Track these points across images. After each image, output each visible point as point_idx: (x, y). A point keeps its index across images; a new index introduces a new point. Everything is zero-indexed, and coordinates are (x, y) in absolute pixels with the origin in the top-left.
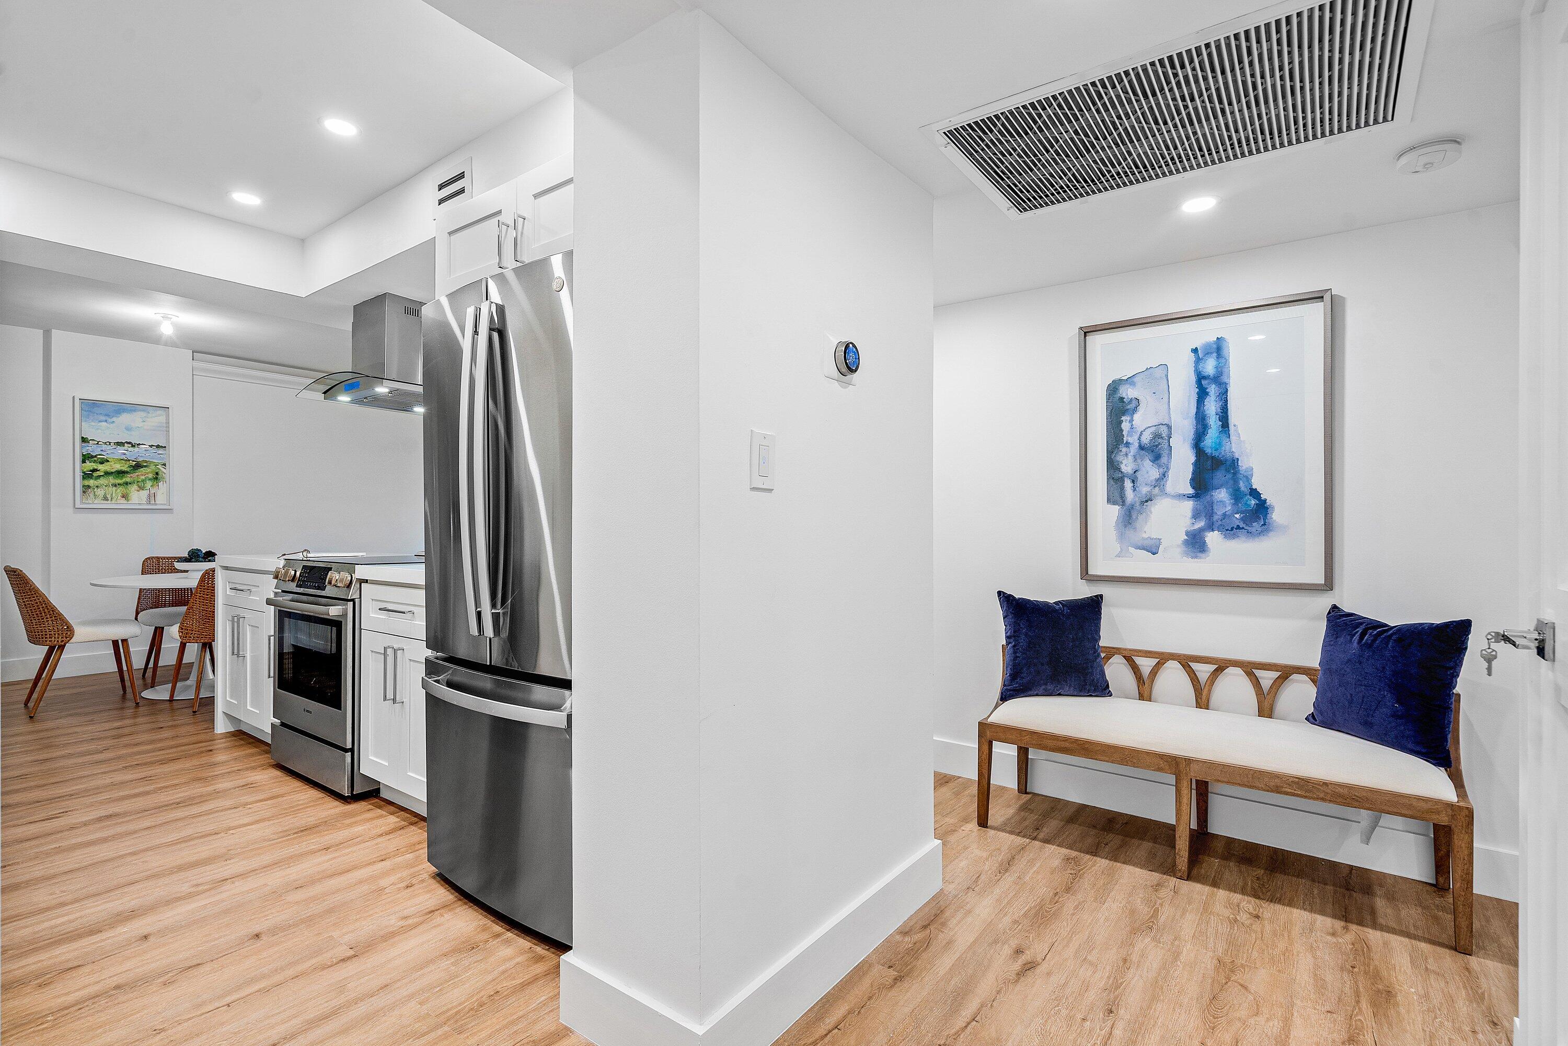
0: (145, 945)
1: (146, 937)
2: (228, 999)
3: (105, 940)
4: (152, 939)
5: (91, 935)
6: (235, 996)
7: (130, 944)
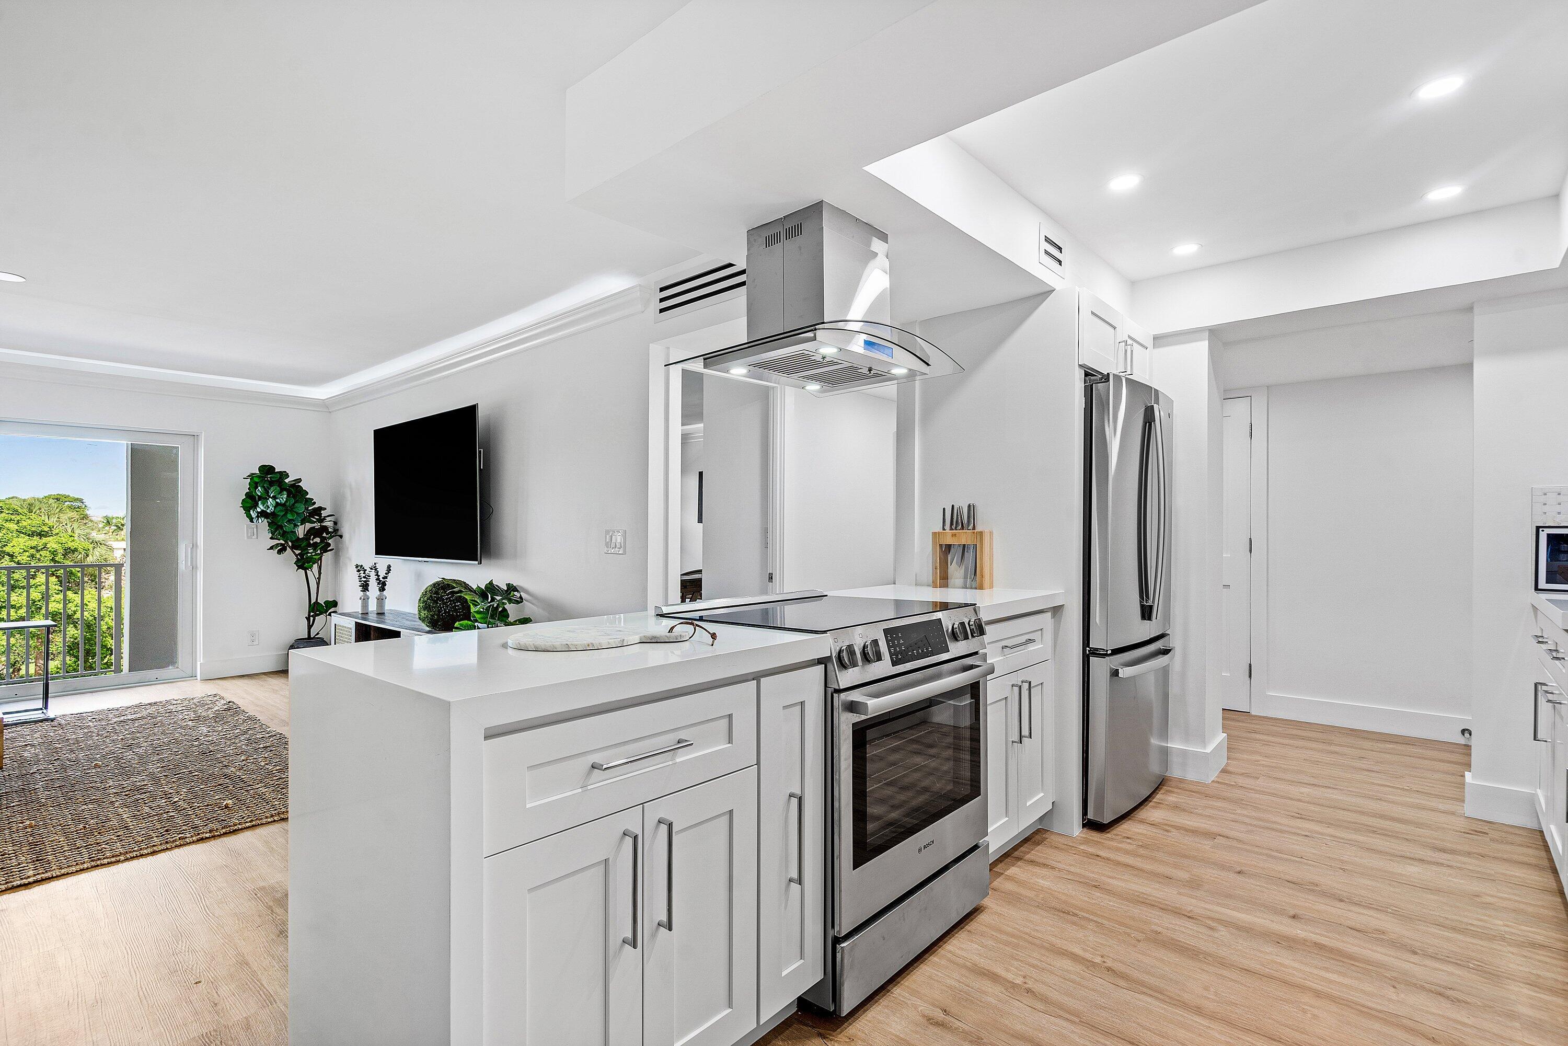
0: (1300, 912)
1: (1294, 917)
2: (1300, 860)
3: (1318, 934)
4: (1292, 913)
5: (1324, 946)
6: (1297, 859)
7: (1308, 919)
